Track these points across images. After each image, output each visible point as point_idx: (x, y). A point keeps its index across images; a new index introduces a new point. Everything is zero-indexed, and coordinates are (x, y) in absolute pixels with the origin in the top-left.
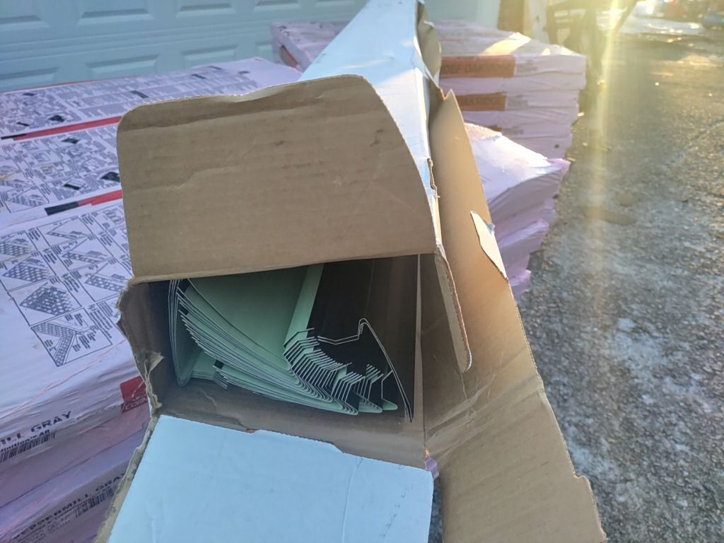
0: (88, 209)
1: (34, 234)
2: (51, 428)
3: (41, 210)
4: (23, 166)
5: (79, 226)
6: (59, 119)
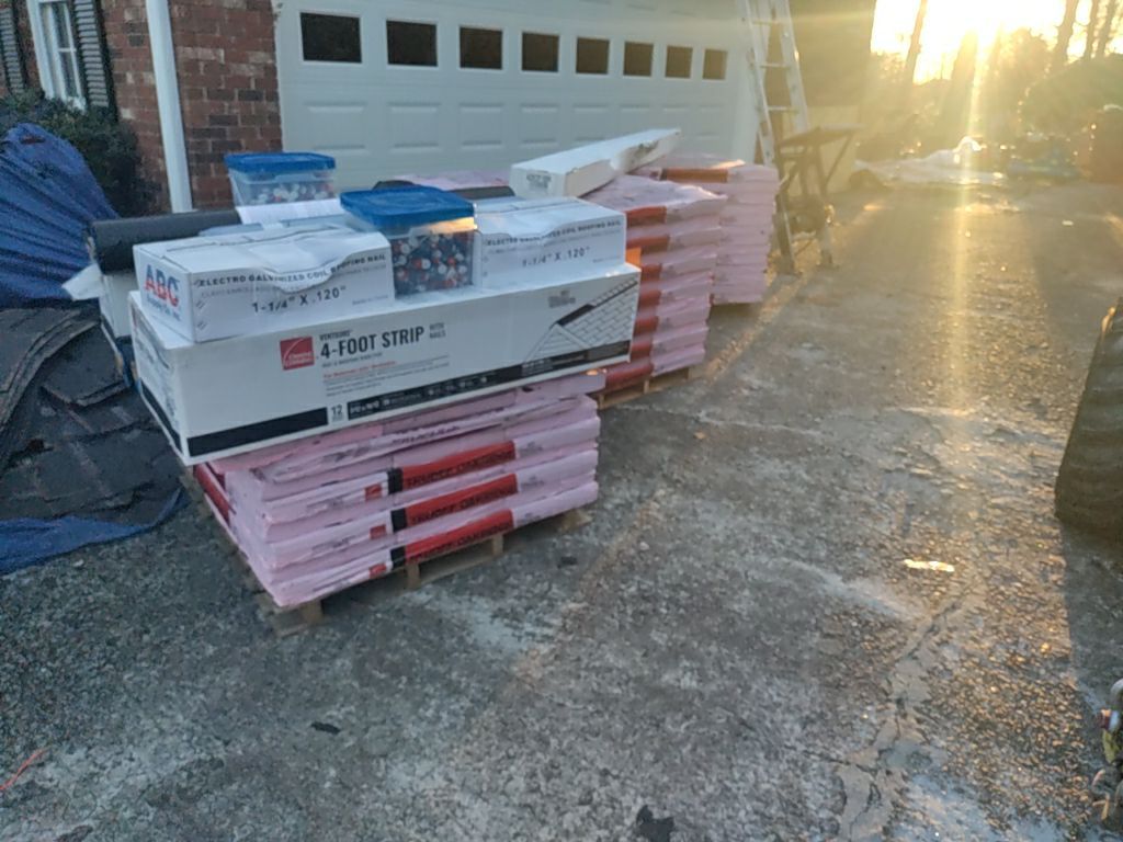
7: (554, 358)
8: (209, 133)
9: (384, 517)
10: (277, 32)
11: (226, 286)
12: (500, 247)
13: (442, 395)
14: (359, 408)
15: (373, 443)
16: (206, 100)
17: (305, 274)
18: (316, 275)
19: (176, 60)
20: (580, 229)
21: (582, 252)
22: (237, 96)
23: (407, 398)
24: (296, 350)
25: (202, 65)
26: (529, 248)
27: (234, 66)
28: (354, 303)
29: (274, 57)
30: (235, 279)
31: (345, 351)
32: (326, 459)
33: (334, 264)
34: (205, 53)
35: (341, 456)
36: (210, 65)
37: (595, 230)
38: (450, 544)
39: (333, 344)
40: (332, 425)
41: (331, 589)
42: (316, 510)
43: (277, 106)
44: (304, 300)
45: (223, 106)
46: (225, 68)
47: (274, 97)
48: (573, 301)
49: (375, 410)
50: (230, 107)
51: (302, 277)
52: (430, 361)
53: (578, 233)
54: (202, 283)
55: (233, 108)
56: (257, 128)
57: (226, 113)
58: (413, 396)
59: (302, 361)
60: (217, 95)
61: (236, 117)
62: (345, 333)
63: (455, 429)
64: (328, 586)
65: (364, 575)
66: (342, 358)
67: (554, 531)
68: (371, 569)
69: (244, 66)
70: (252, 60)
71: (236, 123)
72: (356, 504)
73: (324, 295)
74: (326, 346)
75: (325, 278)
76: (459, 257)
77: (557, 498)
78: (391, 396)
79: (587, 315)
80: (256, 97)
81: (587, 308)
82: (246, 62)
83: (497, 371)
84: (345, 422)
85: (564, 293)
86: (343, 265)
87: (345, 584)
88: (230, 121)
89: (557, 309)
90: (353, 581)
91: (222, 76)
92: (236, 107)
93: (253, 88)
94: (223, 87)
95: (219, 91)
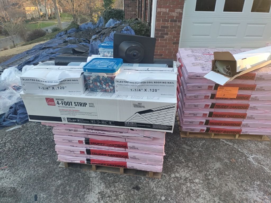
0: (210, 62)
1: (203, 63)
2: (201, 76)
3: (204, 61)
4: (203, 57)
5: (208, 63)
6: (209, 53)
7: (138, 123)
8: (160, 30)
9: (84, 149)
10: (185, 4)
11: (30, 81)
12: (121, 83)
13: (96, 124)
14: (71, 120)
15: (79, 130)
16: (161, 22)
17: (53, 81)
18: (56, 82)
19: (156, 11)
20: (155, 82)
21: (156, 91)
22: (170, 21)
23: (84, 121)
24: (50, 101)
25: (162, 13)
26: (133, 86)
27: (171, 13)
28: (69, 92)
29: (182, 11)
30: (32, 80)
31: (64, 104)
32: (66, 129)
33: (61, 80)
34: (163, 10)
35: (70, 130)
36: (164, 13)
37: (161, 84)
38: (104, 164)
39: (60, 102)
40: (63, 122)
41: (70, 161)
42: (65, 141)
43: (181, 24)
44: (53, 88)
45: (165, 23)
46: (168, 14)
47: (180, 21)
48: (144, 107)
49: (75, 122)
50: (167, 24)
51: (52, 82)
52: (91, 113)
53: (154, 84)
54: (23, 80)
55: (168, 24)
56: (174, 30)
57: (166, 25)
58: (86, 121)
59: (52, 104)
60: (165, 21)
62: (62, 100)
63: (104, 133)
64: (68, 160)
65: (79, 162)
66: (63, 106)
67: (145, 175)
68: (81, 161)
69: (173, 13)
70: (176, 11)
71: (168, 28)
72: (76, 143)
73: (60, 88)
74: (58, 102)
75: (58, 84)
76: (110, 84)
77: (144, 166)
78: (80, 119)
79: (151, 113)
80: (175, 21)
81: (150, 111)
83: (115, 122)
84: (67, 122)
85: (139, 104)
86: (64, 81)
87: (73, 162)
88: (167, 27)
89: (136, 108)
90: (75, 162)
91: (167, 16)
92: (169, 24)
93: (175, 19)
94: (166, 19)
95: (165, 19)
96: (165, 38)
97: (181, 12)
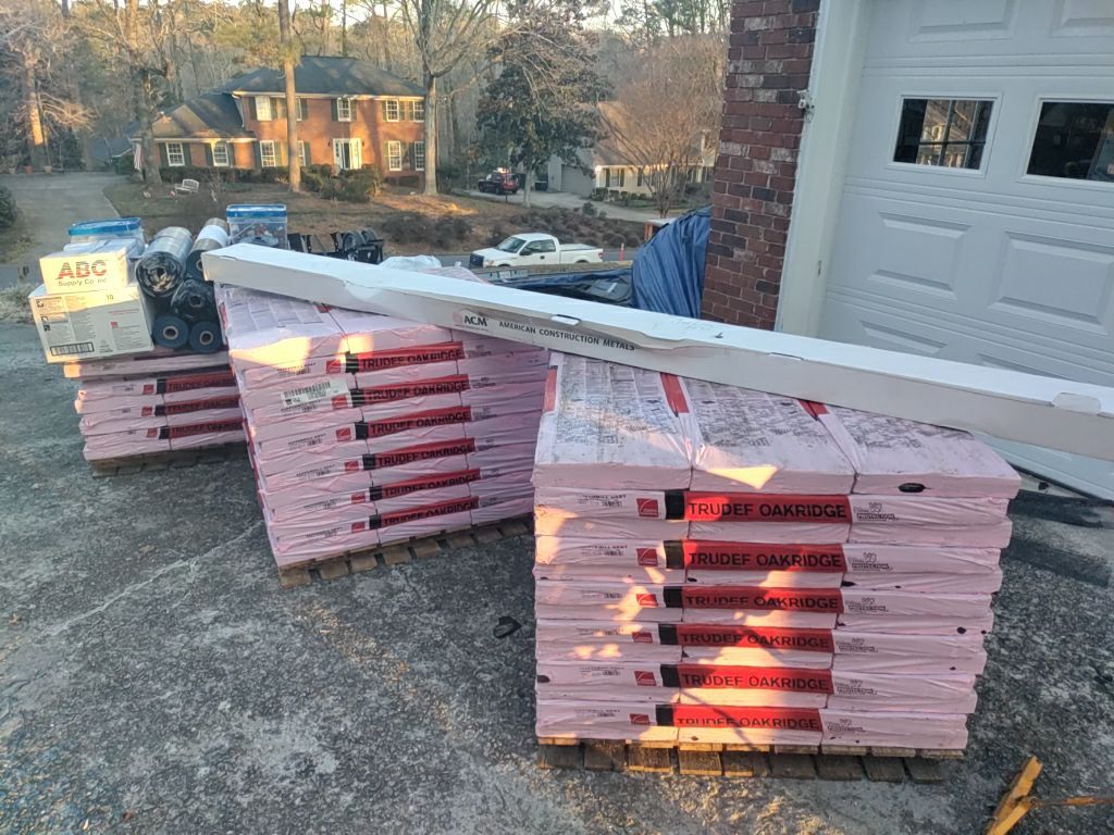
8: (723, 227)
16: (726, 193)
22: (751, 194)
25: (730, 160)
27: (756, 162)
29: (796, 155)
34: (735, 149)
36: (737, 159)
45: (739, 200)
46: (748, 165)
47: (787, 199)
50: (743, 205)
55: (746, 206)
56: (762, 230)
57: (740, 210)
60: (737, 190)
61: (747, 216)
69: (763, 163)
70: (773, 158)
71: (745, 222)
80: (768, 196)
82: (767, 159)
88: (742, 217)
91: (745, 172)
92: (748, 205)
93: (768, 187)
94: (742, 183)
95: (739, 186)
96: (733, 259)
97: (788, 159)
